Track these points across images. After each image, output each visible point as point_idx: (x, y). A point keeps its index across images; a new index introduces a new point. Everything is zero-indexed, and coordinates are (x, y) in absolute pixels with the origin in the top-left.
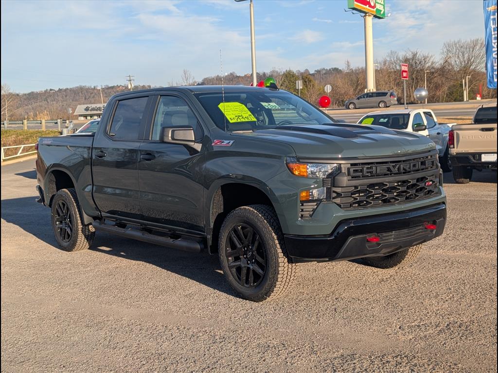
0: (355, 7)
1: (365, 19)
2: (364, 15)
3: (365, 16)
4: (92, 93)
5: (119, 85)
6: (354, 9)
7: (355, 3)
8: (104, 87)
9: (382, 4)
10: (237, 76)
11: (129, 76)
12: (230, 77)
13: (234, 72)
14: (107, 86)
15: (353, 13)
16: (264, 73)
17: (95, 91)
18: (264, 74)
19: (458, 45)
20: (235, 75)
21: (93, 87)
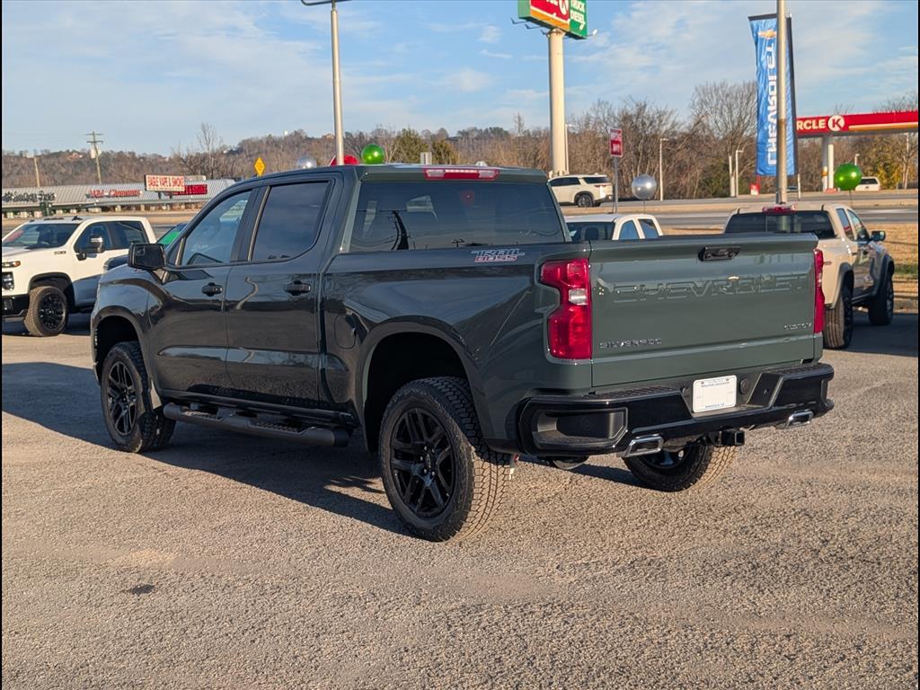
0: (532, 16)
1: (549, 39)
2: (547, 30)
3: (550, 33)
4: (16, 165)
5: (71, 151)
6: (529, 19)
7: (533, 8)
8: (39, 154)
9: (581, 12)
10: (308, 139)
11: (93, 134)
12: (295, 139)
13: (302, 130)
14: (46, 151)
15: (528, 28)
16: (361, 133)
17: (23, 162)
18: (361, 136)
19: (720, 93)
20: (304, 136)
21: (17, 153)
